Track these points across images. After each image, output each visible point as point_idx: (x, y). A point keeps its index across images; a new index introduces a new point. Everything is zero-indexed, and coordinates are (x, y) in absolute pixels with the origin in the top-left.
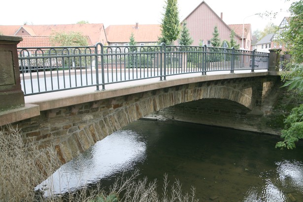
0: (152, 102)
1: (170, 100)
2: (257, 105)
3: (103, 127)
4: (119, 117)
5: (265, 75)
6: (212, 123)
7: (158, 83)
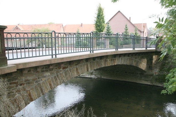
0: (86, 66)
1: (97, 65)
2: (150, 69)
3: (56, 80)
4: (66, 75)
5: (154, 51)
6: (124, 80)
7: (89, 55)
